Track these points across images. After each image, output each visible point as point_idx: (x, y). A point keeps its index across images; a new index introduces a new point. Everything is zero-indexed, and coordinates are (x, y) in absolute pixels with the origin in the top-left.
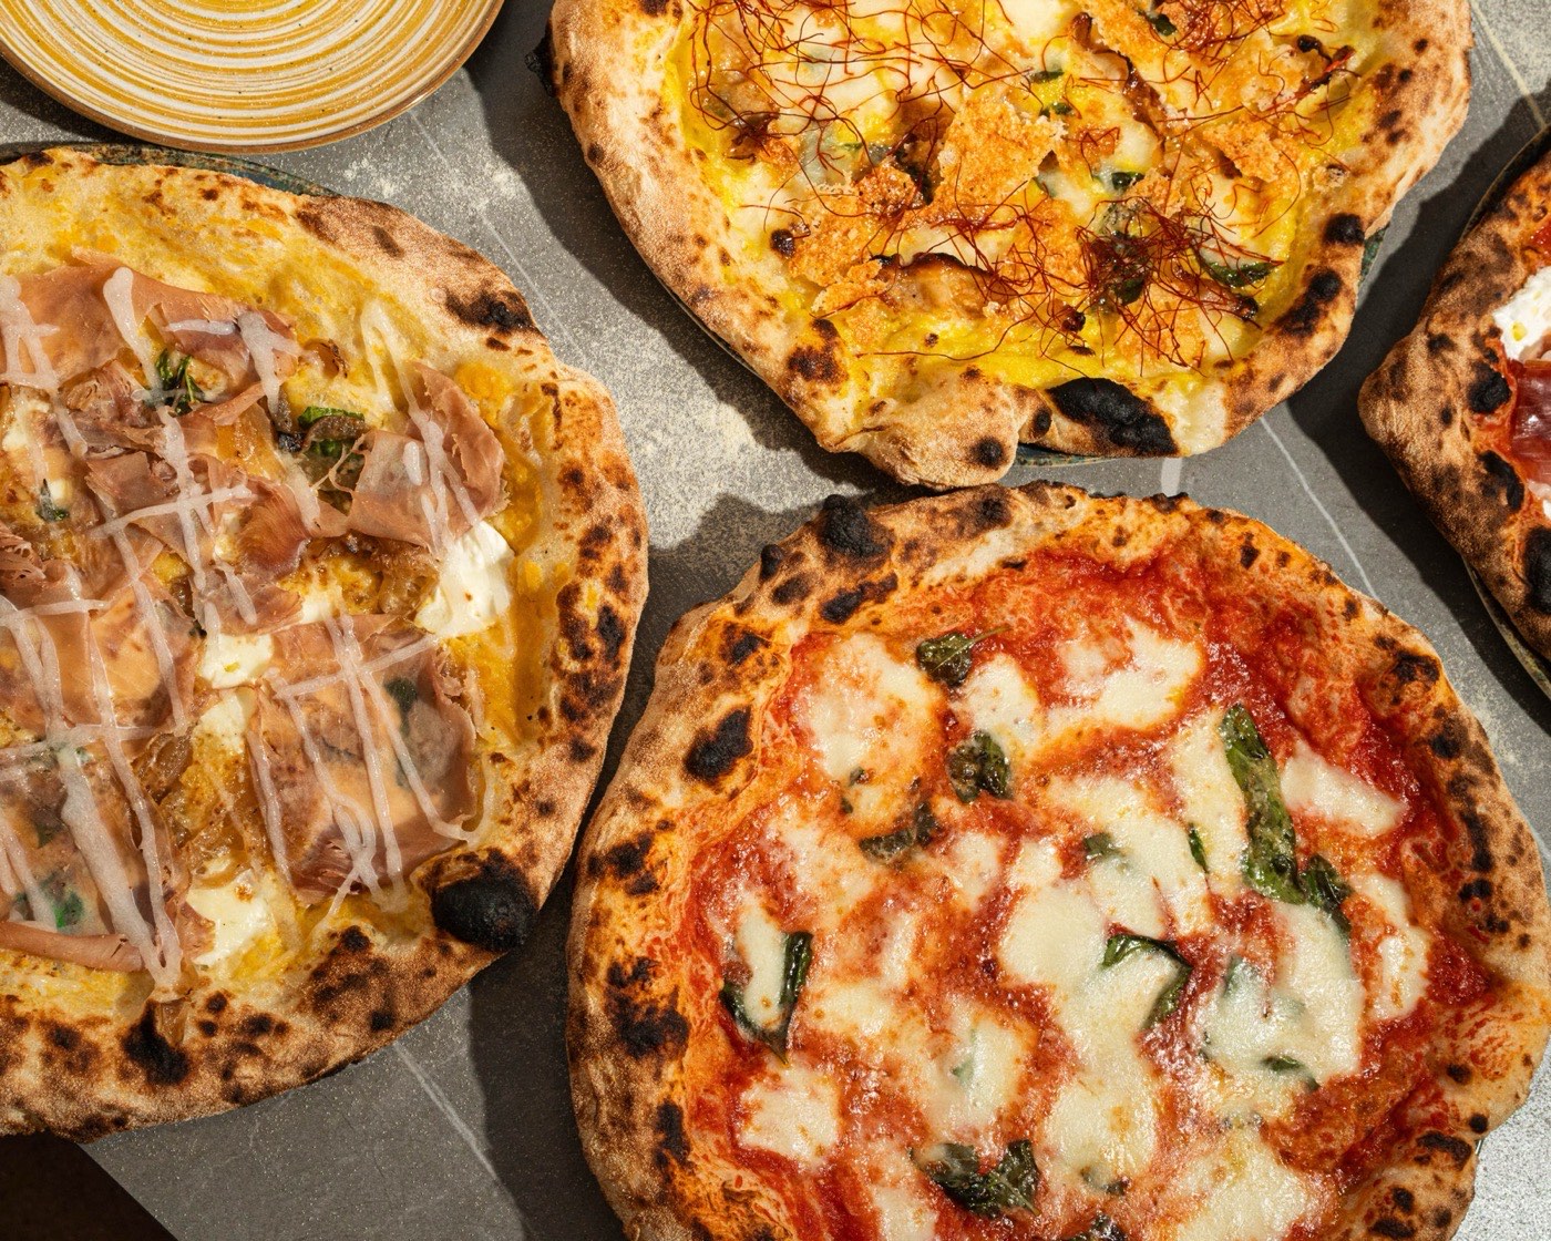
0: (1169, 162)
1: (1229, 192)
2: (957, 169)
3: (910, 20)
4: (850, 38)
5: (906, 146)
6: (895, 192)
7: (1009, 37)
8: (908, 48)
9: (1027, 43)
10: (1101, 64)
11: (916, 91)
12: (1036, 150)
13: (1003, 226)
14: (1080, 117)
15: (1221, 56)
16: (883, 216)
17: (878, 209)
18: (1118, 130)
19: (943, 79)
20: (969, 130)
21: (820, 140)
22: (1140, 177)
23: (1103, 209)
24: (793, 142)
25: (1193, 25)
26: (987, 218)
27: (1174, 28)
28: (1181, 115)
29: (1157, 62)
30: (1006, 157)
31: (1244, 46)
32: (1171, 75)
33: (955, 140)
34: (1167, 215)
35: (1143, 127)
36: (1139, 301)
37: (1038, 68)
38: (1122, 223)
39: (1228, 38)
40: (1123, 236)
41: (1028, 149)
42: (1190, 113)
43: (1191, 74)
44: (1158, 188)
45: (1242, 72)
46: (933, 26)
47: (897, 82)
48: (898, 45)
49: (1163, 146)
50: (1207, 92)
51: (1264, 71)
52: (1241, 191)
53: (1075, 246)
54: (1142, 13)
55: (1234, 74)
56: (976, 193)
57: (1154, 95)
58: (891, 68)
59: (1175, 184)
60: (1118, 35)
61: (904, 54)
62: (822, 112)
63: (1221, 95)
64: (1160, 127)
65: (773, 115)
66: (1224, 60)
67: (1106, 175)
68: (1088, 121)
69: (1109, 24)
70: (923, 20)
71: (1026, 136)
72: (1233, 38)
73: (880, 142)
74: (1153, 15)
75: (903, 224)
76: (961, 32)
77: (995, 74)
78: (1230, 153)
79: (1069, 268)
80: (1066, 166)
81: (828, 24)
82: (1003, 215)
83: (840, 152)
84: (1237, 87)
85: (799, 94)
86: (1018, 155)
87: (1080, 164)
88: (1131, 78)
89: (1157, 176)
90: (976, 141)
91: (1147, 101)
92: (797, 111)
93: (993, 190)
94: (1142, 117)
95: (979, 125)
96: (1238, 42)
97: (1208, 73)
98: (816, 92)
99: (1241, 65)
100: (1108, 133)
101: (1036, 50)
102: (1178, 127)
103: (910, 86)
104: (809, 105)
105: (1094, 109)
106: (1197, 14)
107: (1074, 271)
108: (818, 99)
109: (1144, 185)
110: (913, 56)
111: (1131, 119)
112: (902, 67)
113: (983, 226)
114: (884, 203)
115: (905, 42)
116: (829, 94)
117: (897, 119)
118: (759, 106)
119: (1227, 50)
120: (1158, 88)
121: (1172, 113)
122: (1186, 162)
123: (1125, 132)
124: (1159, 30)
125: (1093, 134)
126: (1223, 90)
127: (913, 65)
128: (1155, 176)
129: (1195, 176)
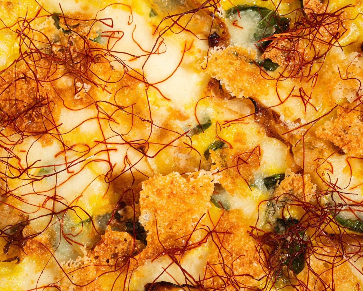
0: (298, 160)
1: (345, 165)
2: (155, 222)
3: (102, 121)
4: (66, 148)
5: (119, 212)
6: (121, 248)
7: (170, 109)
8: (104, 142)
9: (183, 109)
10: (234, 107)
11: (117, 170)
12: (204, 193)
13: (200, 244)
14: (231, 147)
15: (312, 73)
16: (116, 265)
17: (112, 262)
18: (258, 148)
19: (134, 156)
20: (153, 198)
21: (62, 226)
22: (282, 177)
23: (264, 206)
24: (43, 238)
25: (288, 59)
26: (187, 243)
27: (277, 65)
28: (298, 125)
29: (272, 91)
30: (186, 204)
31: (326, 60)
32: (283, 97)
33: (147, 207)
34: (308, 200)
35: (275, 141)
36: (305, 269)
37: (194, 124)
38: (279, 212)
39: (315, 58)
40: (282, 221)
41: (199, 194)
42: (303, 122)
43: (297, 92)
44: (296, 183)
45: (330, 80)
46: (118, 120)
47: (103, 168)
48: (98, 142)
49: (291, 151)
50: (311, 101)
51: (344, 76)
52: (352, 161)
53: (251, 244)
54: (253, 62)
55: (324, 83)
56: (174, 230)
57: (276, 116)
58: (95, 161)
59: (306, 177)
60: (240, 85)
61: (103, 147)
62: (59, 207)
63: (320, 100)
64: (286, 136)
65: (25, 222)
66: (316, 75)
67: (260, 183)
68: (237, 147)
69: (232, 79)
70: (110, 118)
71: (194, 187)
72: (317, 58)
73: (102, 212)
74: (261, 60)
75: (131, 267)
76: (137, 119)
77: (165, 142)
78: (337, 142)
79: (251, 263)
80: (231, 186)
81: (48, 143)
82: (197, 236)
83: (78, 229)
84: (329, 92)
85: (41, 199)
86: (192, 200)
87: (239, 181)
88: (257, 111)
89: (293, 175)
90: (161, 202)
91: (272, 122)
92: (43, 212)
93: (185, 224)
94: (272, 134)
95: (159, 193)
96: (322, 60)
97: (307, 87)
98: (51, 194)
99: (328, 75)
100: (252, 152)
101: (190, 112)
102: (298, 133)
103: (112, 168)
104: (50, 204)
105: (239, 138)
106: (289, 51)
107: (255, 264)
108: (54, 198)
109: (285, 183)
110: (109, 146)
111: (265, 137)
112: (104, 156)
113: (186, 248)
114: (115, 256)
115: (101, 139)
116: (61, 192)
117: (111, 192)
118: (15, 220)
119: (316, 67)
120: (277, 109)
121: (291, 126)
122: (310, 157)
123: (264, 148)
124: (268, 69)
125: (244, 156)
126: (321, 96)
127: (111, 153)
128: (291, 175)
129: (318, 166)
